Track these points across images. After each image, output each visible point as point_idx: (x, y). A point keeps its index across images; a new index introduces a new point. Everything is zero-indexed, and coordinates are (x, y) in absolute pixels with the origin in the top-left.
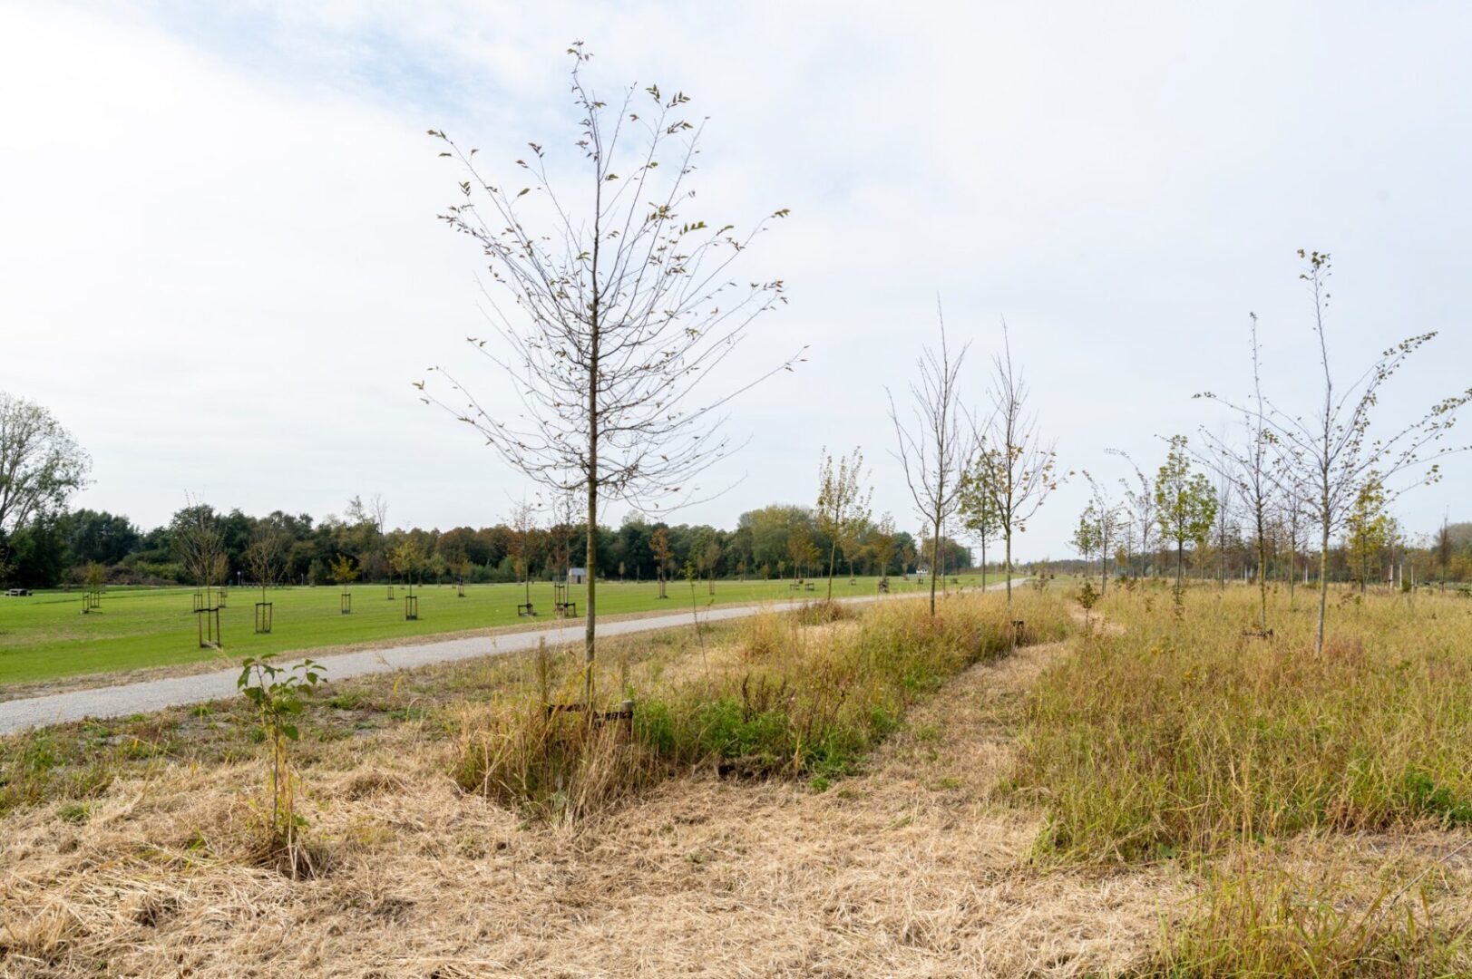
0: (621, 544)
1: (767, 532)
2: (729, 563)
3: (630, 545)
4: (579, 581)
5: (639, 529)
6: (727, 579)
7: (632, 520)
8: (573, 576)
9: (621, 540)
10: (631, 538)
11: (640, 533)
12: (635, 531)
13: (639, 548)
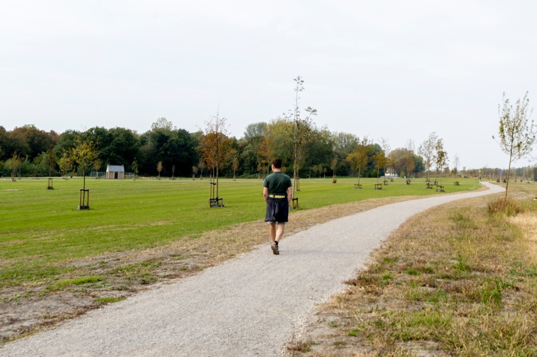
0: (150, 145)
1: (278, 142)
2: (246, 164)
3: (158, 147)
4: (116, 177)
5: (166, 134)
6: (244, 177)
7: (160, 126)
8: (111, 172)
9: (149, 143)
10: (158, 141)
11: (167, 138)
12: (163, 136)
13: (166, 150)
